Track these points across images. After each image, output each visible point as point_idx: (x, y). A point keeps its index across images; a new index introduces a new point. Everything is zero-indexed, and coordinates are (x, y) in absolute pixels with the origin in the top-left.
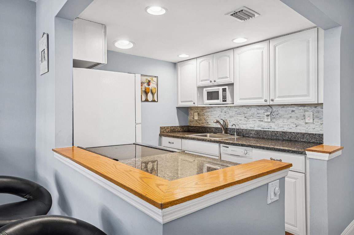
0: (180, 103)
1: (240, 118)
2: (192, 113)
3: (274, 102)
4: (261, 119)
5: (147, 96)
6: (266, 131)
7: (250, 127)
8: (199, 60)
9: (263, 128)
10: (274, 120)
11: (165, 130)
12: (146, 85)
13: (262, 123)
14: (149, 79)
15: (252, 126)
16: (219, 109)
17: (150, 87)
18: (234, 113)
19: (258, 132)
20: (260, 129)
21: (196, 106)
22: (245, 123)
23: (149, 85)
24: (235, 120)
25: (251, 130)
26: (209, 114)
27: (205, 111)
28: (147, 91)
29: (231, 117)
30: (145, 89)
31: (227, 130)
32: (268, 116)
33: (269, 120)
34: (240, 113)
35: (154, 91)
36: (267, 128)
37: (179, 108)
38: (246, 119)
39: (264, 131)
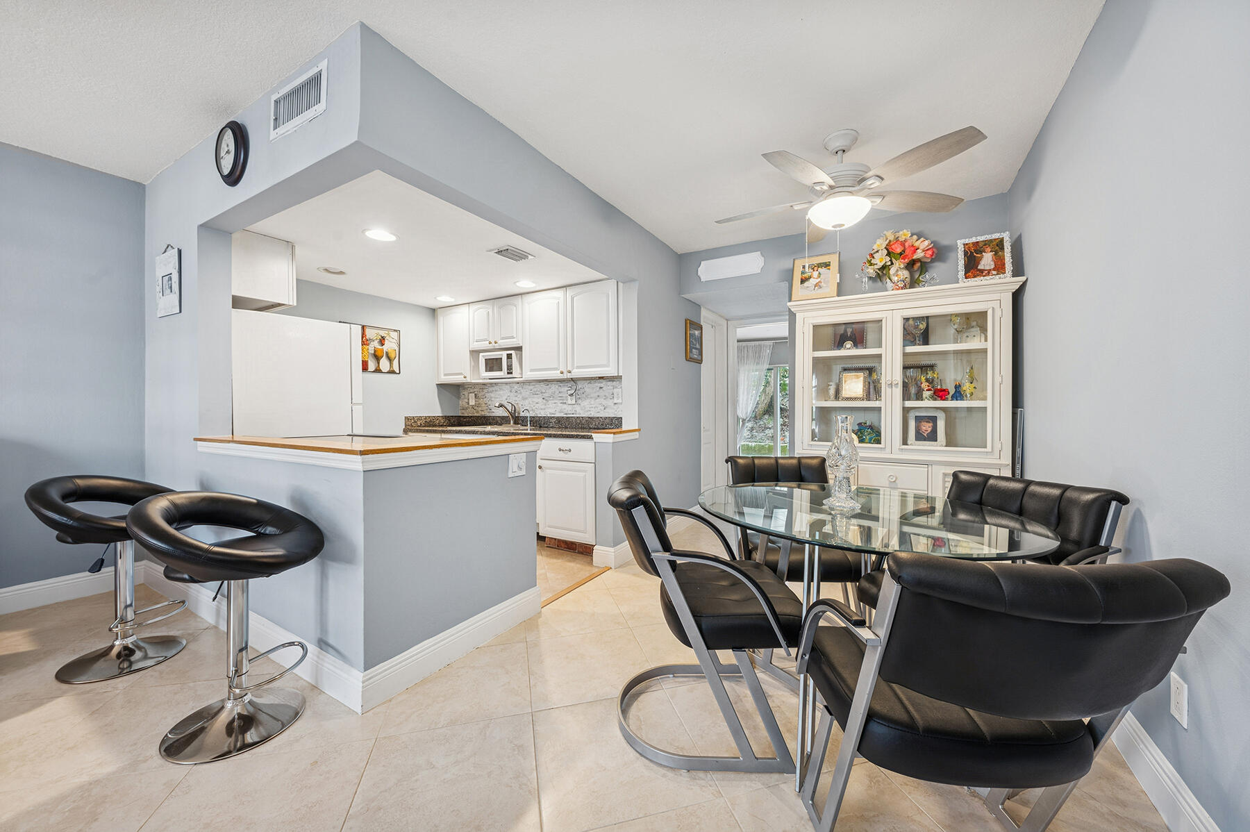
0: (443, 377)
1: (536, 400)
2: (466, 395)
3: (573, 374)
4: (563, 400)
5: (379, 363)
6: (569, 417)
7: (550, 413)
8: (474, 307)
9: (566, 414)
10: (579, 401)
11: (415, 422)
12: (376, 344)
13: (565, 406)
14: (383, 333)
15: (552, 411)
16: (508, 387)
17: (385, 348)
18: (528, 393)
19: (559, 420)
20: (562, 415)
21: (469, 381)
22: (543, 407)
23: (383, 345)
24: (529, 404)
25: (551, 418)
26: (492, 395)
27: (485, 391)
28: (379, 354)
29: (524, 399)
30: (375, 351)
31: (518, 420)
32: (571, 395)
33: (574, 402)
34: (537, 393)
35: (392, 356)
36: (570, 414)
37: (441, 386)
38: (544, 401)
39: (567, 418)
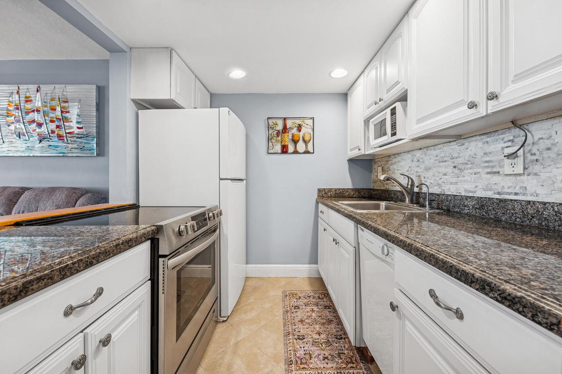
0: (349, 152)
1: (443, 170)
2: (376, 168)
4: (493, 167)
5: (296, 146)
6: (506, 200)
7: (465, 190)
9: (499, 193)
10: (537, 168)
11: (325, 193)
12: (295, 131)
13: (496, 179)
14: (298, 122)
15: (470, 186)
16: (409, 156)
17: (301, 134)
18: (432, 161)
19: (483, 203)
20: (489, 194)
21: (363, 153)
22: (454, 180)
23: (300, 131)
24: (434, 175)
25: (467, 198)
26: (395, 166)
27: (390, 163)
28: (296, 138)
29: (428, 169)
30: (293, 136)
31: (417, 198)
32: (512, 156)
33: (519, 169)
34: (445, 159)
35: (307, 138)
36: (510, 194)
37: (351, 161)
38: (456, 171)
39: (501, 200)
